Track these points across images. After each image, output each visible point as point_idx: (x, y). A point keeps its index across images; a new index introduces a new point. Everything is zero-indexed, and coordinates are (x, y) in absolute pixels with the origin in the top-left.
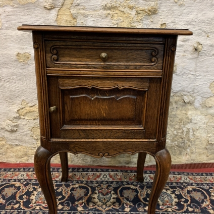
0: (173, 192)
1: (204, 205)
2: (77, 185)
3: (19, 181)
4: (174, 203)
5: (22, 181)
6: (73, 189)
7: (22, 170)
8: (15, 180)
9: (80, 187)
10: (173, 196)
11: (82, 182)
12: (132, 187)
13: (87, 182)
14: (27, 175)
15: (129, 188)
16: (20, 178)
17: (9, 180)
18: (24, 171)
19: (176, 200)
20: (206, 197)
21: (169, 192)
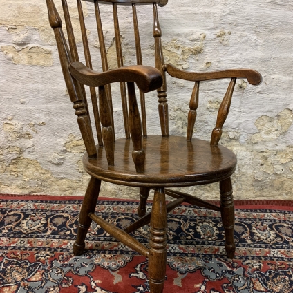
0: (215, 225)
1: (243, 236)
2: (123, 217)
3: (67, 212)
4: (214, 234)
5: (69, 212)
6: (119, 220)
7: (68, 202)
8: (63, 212)
9: (126, 218)
10: (215, 228)
11: (127, 214)
12: (176, 219)
13: (132, 214)
14: (74, 207)
15: (172, 221)
16: (67, 209)
17: (57, 211)
18: (70, 203)
19: (218, 232)
20: (246, 230)
21: (211, 225)
